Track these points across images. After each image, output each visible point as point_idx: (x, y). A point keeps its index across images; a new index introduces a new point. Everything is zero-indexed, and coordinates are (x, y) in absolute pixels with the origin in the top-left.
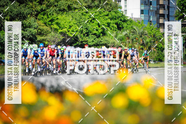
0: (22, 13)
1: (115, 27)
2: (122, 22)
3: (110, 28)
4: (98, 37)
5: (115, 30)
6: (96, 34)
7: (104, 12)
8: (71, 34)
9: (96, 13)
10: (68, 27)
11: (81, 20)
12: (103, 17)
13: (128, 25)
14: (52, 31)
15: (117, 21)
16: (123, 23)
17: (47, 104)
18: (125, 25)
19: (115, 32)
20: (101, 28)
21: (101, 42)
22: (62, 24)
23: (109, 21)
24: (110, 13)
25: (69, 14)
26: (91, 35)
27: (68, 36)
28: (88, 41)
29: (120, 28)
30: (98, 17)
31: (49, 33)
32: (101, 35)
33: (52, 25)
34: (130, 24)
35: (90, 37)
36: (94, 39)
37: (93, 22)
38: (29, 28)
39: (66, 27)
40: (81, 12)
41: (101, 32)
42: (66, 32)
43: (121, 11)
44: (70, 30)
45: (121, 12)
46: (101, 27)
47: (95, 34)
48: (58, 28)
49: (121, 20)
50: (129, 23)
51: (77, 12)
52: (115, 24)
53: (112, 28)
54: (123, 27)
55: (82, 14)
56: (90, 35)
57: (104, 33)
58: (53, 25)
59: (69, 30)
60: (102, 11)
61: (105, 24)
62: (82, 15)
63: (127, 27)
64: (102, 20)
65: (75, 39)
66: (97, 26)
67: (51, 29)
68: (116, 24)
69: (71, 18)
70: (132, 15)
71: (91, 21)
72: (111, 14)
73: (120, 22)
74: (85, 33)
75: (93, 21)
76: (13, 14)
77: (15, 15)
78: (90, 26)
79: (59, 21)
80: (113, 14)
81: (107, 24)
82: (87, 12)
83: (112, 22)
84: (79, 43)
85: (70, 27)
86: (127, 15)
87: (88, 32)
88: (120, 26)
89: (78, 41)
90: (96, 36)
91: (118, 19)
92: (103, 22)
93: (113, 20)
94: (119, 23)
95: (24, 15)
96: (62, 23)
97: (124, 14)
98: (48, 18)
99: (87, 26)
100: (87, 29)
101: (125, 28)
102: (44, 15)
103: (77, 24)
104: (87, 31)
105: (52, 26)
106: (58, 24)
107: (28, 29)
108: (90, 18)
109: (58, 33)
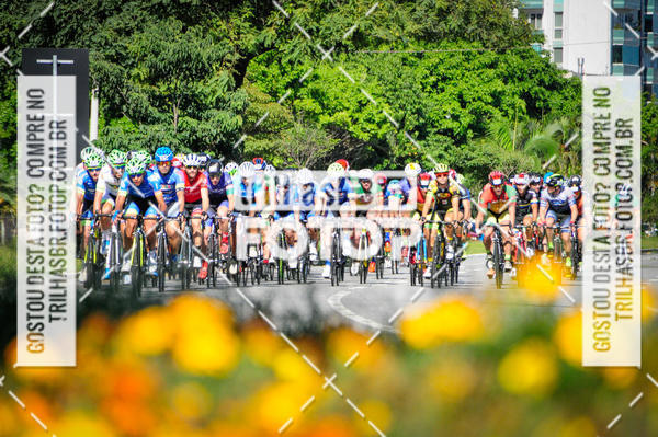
0: (193, 57)
1: (521, 109)
2: (543, 89)
3: (501, 110)
4: (458, 143)
5: (521, 119)
6: (451, 130)
7: (480, 53)
8: (363, 129)
9: (452, 56)
10: (352, 108)
11: (400, 81)
12: (478, 72)
13: (566, 98)
14: (296, 120)
15: (527, 85)
16: (547, 93)
17: (271, 376)
18: (555, 99)
19: (519, 126)
20: (471, 112)
21: (470, 159)
22: (331, 94)
23: (499, 85)
24: (502, 58)
25: (356, 62)
26: (435, 133)
27: (351, 138)
28: (423, 158)
29: (536, 110)
30: (458, 72)
31: (287, 128)
32: (470, 133)
33: (296, 98)
34: (572, 97)
35: (430, 143)
36: (446, 150)
37: (443, 90)
38: (219, 109)
39: (347, 105)
40: (401, 53)
41: (470, 126)
42: (346, 124)
43: (543, 52)
44: (362, 117)
45: (543, 56)
46: (470, 107)
47: (448, 132)
48: (318, 109)
49: (541, 83)
50: (568, 92)
51: (385, 55)
52: (521, 97)
53: (511, 111)
54: (548, 109)
55: (404, 59)
56: (431, 135)
57: (479, 130)
58: (299, 98)
59: (356, 115)
60: (474, 51)
61: (484, 97)
62: (404, 64)
63: (562, 107)
64: (475, 81)
65: (377, 149)
66: (456, 105)
67: (294, 112)
68: (525, 95)
69: (365, 76)
70: (581, 63)
71: (435, 86)
72: (506, 62)
73: (537, 88)
74: (411, 127)
75: (440, 85)
76: (164, 59)
77: (170, 63)
78: (430, 102)
79: (321, 86)
80: (515, 60)
81: (493, 95)
82: (420, 56)
83: (509, 88)
84: (392, 162)
85: (362, 105)
86: (564, 65)
87: (425, 125)
88: (539, 104)
89: (388, 157)
90: (453, 137)
91: (531, 78)
92: (476, 88)
93: (514, 82)
94: (536, 93)
95: (200, 65)
96: (333, 92)
97: (552, 61)
98: (283, 74)
99: (420, 103)
100: (419, 113)
101: (554, 111)
102: (268, 62)
103: (384, 96)
104: (422, 121)
105: (296, 102)
106: (316, 95)
107: (214, 111)
108: (431, 74)
109: (319, 126)
